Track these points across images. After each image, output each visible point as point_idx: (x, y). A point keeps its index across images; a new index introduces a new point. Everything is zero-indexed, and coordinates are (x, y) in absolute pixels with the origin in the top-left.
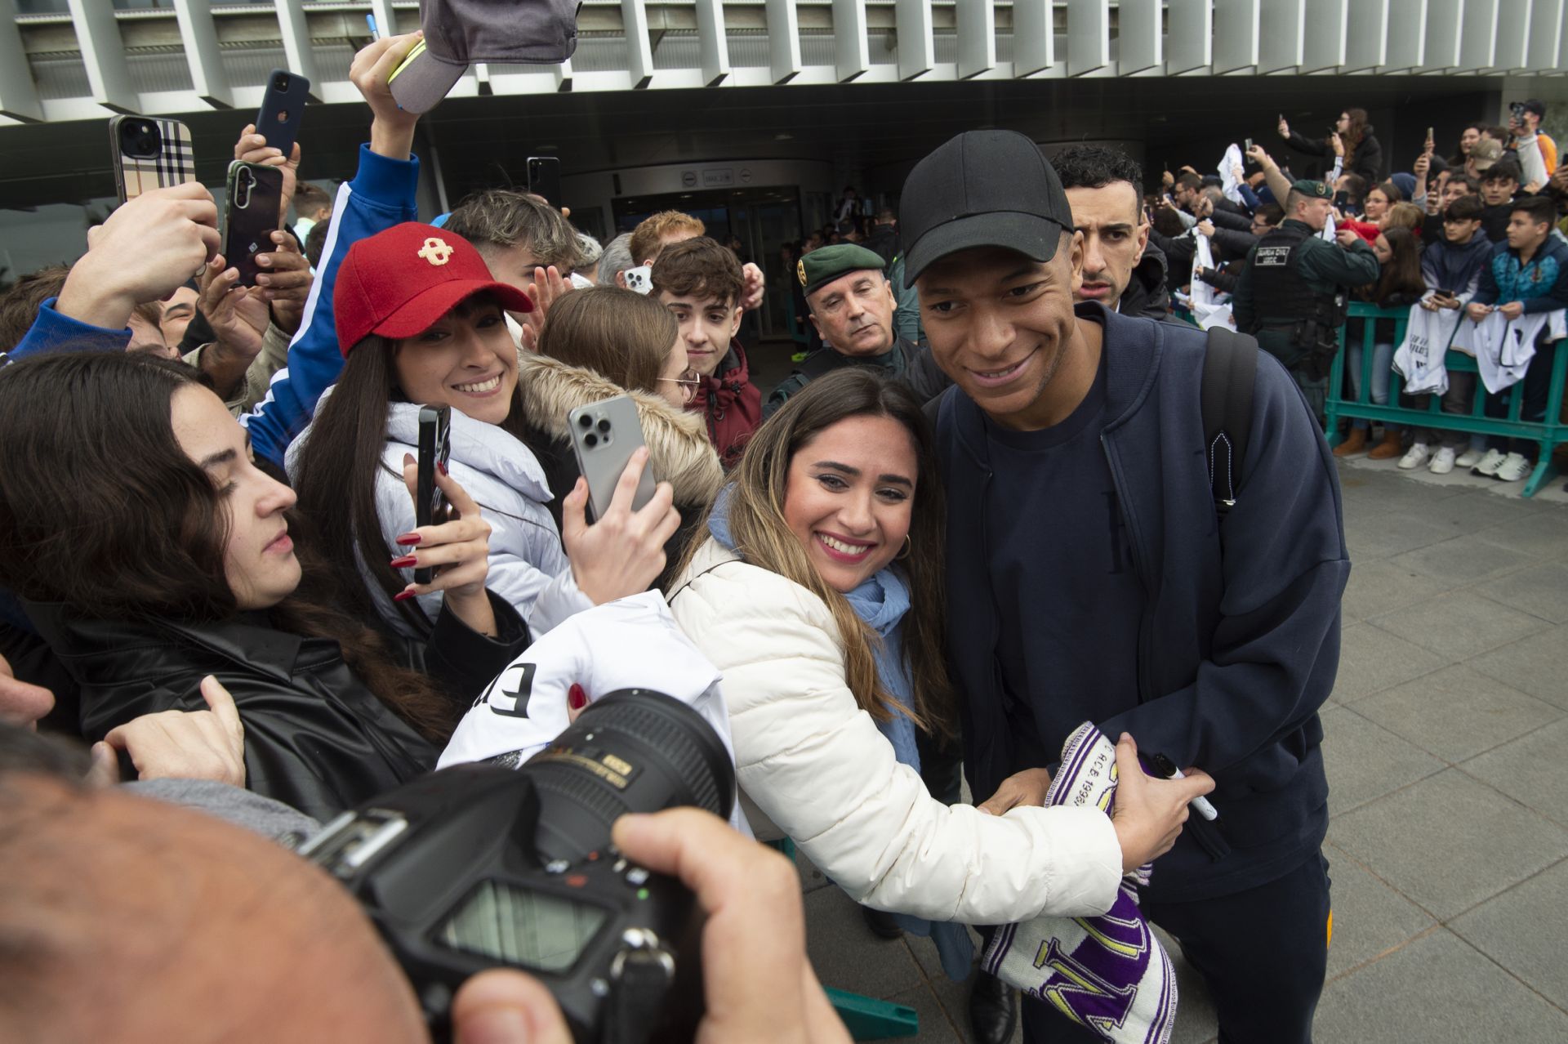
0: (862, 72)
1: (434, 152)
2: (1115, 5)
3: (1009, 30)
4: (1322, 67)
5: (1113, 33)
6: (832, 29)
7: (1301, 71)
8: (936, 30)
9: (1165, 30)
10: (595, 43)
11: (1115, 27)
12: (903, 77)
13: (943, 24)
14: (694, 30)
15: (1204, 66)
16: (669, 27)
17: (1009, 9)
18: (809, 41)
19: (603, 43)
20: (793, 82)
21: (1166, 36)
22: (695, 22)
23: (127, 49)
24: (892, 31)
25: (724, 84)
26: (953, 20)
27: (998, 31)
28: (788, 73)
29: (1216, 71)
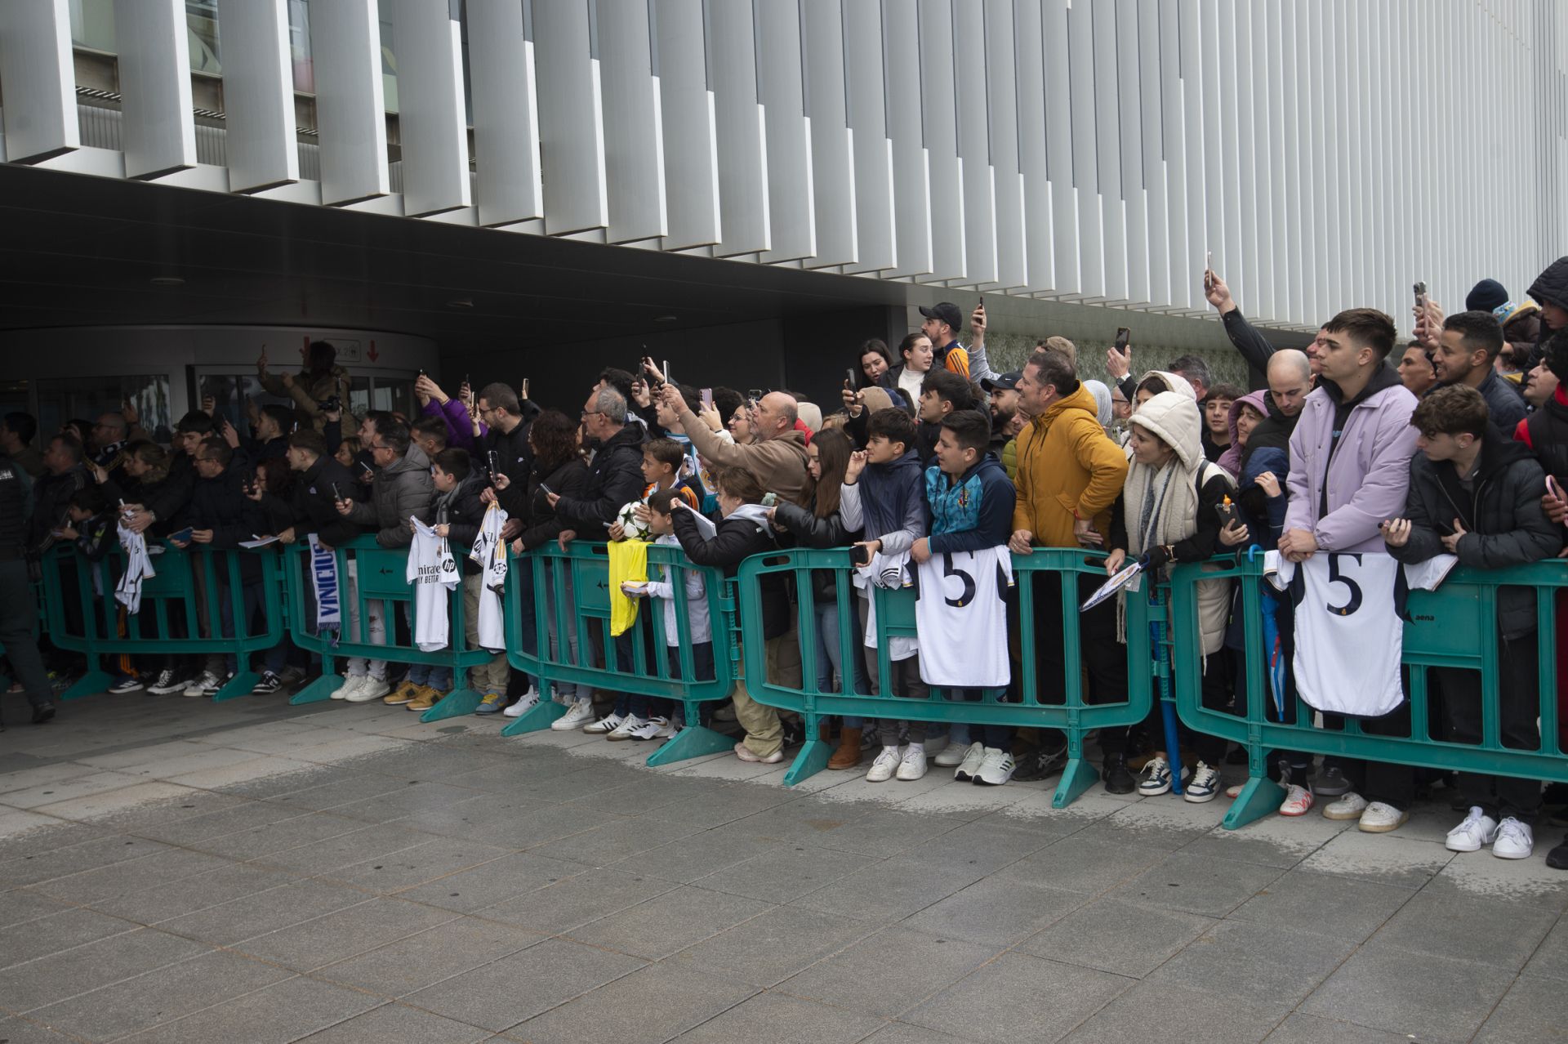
2: (394, 110)
3: (219, 122)
4: (695, 244)
5: (394, 154)
7: (666, 246)
8: (82, 97)
9: (473, 166)
11: (395, 143)
13: (97, 86)
15: (535, 218)
17: (217, 83)
21: (474, 173)
26: (114, 81)
27: (199, 118)
29: (551, 230)
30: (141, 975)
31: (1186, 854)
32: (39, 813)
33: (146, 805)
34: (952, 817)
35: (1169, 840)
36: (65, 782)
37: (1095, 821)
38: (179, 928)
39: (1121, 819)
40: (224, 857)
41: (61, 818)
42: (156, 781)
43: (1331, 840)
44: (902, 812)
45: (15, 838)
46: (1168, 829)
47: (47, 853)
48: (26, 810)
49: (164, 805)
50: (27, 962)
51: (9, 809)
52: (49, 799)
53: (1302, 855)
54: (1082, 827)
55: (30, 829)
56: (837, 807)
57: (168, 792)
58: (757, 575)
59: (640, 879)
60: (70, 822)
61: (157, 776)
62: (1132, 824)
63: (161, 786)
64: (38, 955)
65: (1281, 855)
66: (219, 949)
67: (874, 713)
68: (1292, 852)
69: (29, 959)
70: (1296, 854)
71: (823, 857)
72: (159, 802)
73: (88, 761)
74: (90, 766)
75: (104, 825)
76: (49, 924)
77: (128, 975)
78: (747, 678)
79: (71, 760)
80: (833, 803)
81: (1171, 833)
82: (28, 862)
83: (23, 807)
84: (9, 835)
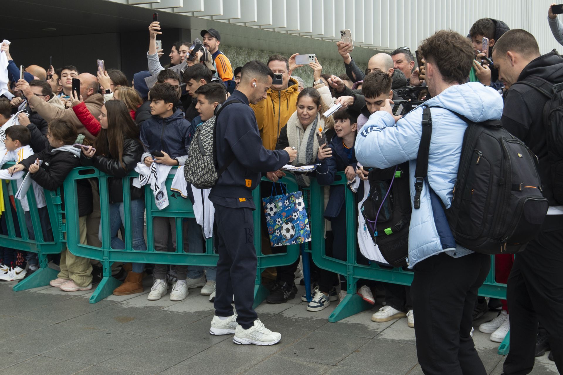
31: (320, 331)
34: (197, 314)
35: (313, 324)
37: (275, 315)
39: (287, 314)
43: (395, 322)
44: (170, 312)
46: (313, 318)
53: (379, 331)
54: (268, 318)
56: (132, 309)
58: (75, 180)
59: (11, 353)
62: (294, 316)
65: (369, 331)
67: (144, 261)
68: (375, 329)
70: (376, 330)
71: (122, 338)
78: (68, 240)
80: (131, 308)
81: (313, 320)
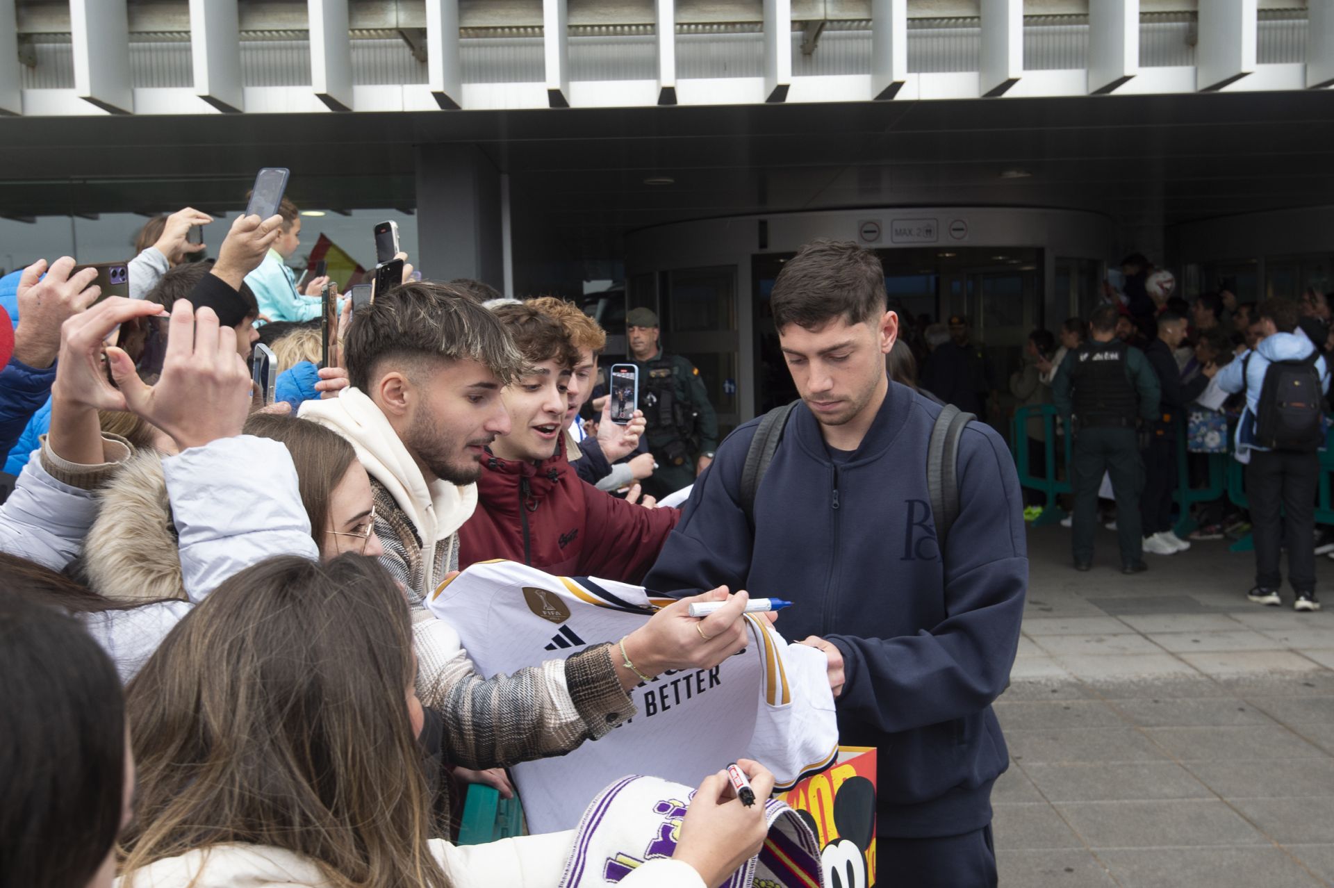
0: (1125, 79)
1: (505, 180)
6: (1086, 15)
10: (729, 40)
12: (1203, 85)
14: (868, 20)
16: (829, 17)
18: (1036, 34)
19: (741, 40)
20: (1010, 94)
22: (870, 9)
23: (134, 34)
24: (1194, 15)
25: (901, 96)
28: (1001, 81)
30: (1198, 847)
32: (1181, 660)
33: (1272, 673)
36: (1214, 633)
38: (1250, 811)
40: (1320, 748)
41: (1196, 669)
42: (1291, 650)
45: (1153, 680)
47: (1168, 699)
48: (1172, 654)
49: (1288, 678)
50: (1115, 802)
51: (1160, 649)
52: (1195, 647)
55: (1169, 674)
57: (1299, 666)
60: (1202, 674)
61: (1295, 644)
63: (1293, 657)
64: (1126, 798)
66: (1276, 845)
69: (1118, 799)
72: (1283, 673)
73: (1240, 617)
74: (1239, 622)
75: (1229, 684)
76: (1146, 771)
77: (1187, 843)
79: (1226, 612)
82: (1154, 705)
83: (1171, 650)
84: (1150, 675)
